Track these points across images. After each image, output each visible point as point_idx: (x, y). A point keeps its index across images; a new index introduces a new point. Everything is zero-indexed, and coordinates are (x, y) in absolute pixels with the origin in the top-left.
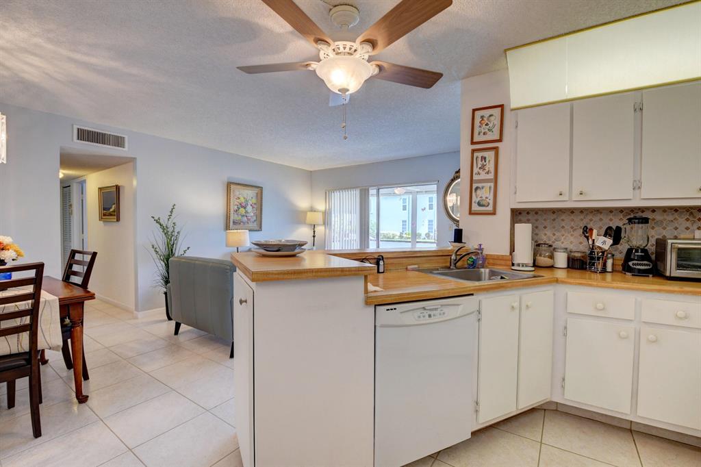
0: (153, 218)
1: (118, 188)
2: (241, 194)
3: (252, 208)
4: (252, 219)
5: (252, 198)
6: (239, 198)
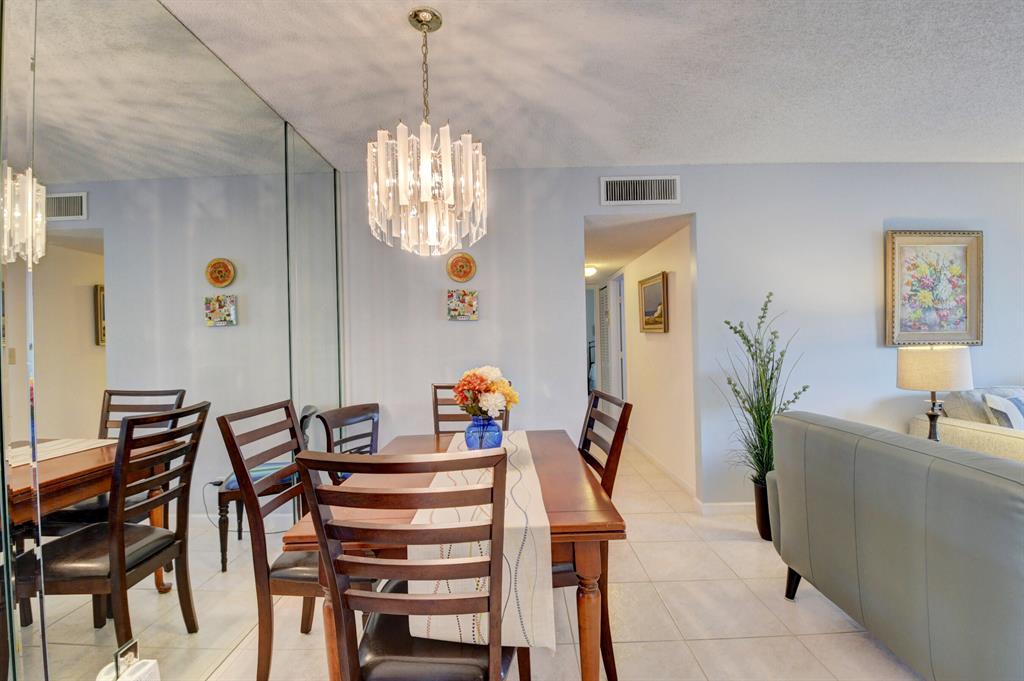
0: (728, 323)
1: (665, 276)
2: (920, 255)
3: (953, 288)
4: (953, 316)
5: (952, 262)
6: (915, 266)
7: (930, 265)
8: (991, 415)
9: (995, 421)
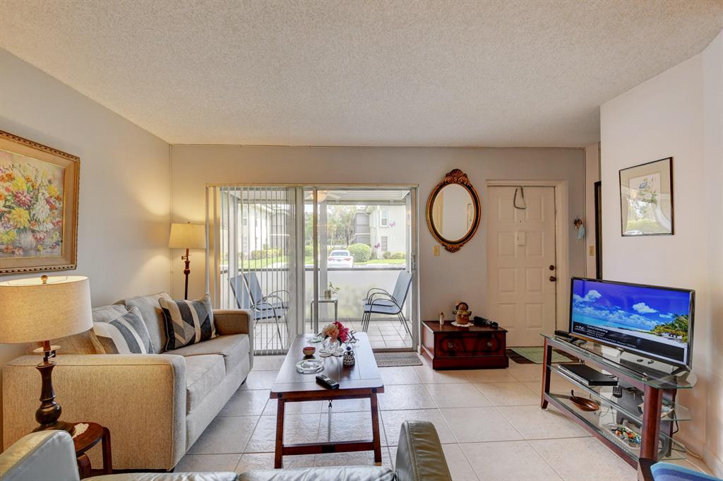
2: (16, 165)
3: (51, 209)
4: (50, 240)
5: (50, 182)
6: (10, 178)
7: (28, 180)
8: (97, 343)
9: (102, 349)
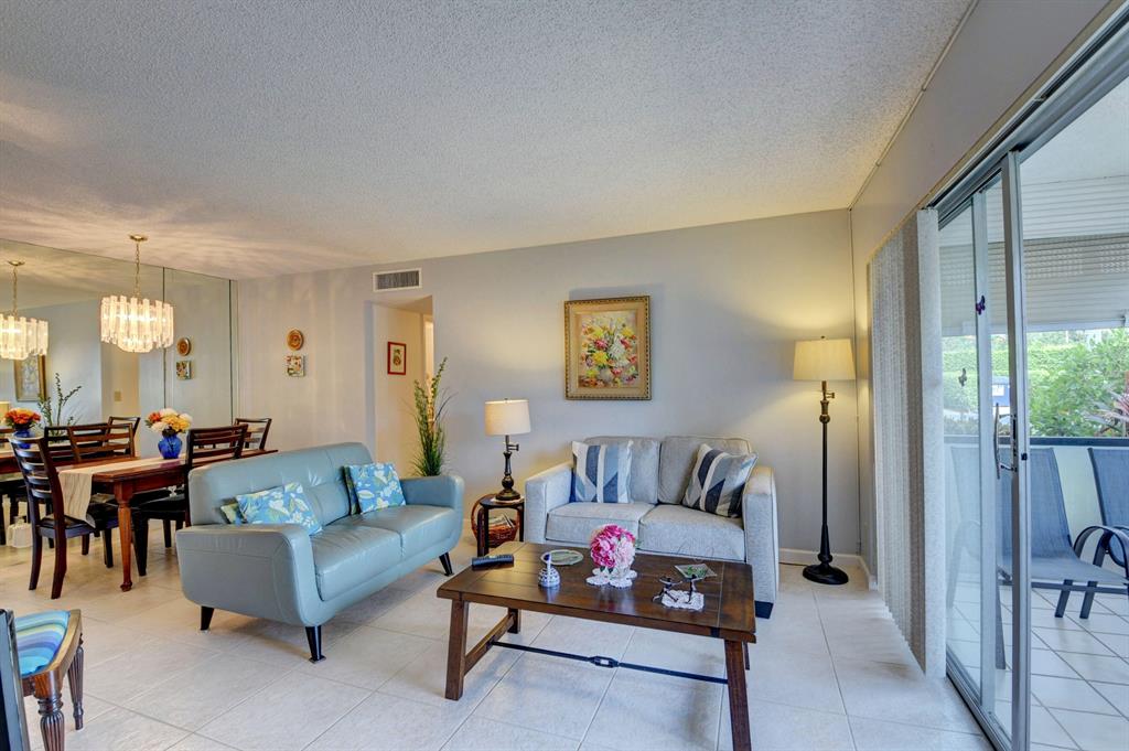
2: (595, 320)
3: (626, 348)
4: (626, 373)
5: (624, 326)
6: (591, 330)
7: (604, 329)
